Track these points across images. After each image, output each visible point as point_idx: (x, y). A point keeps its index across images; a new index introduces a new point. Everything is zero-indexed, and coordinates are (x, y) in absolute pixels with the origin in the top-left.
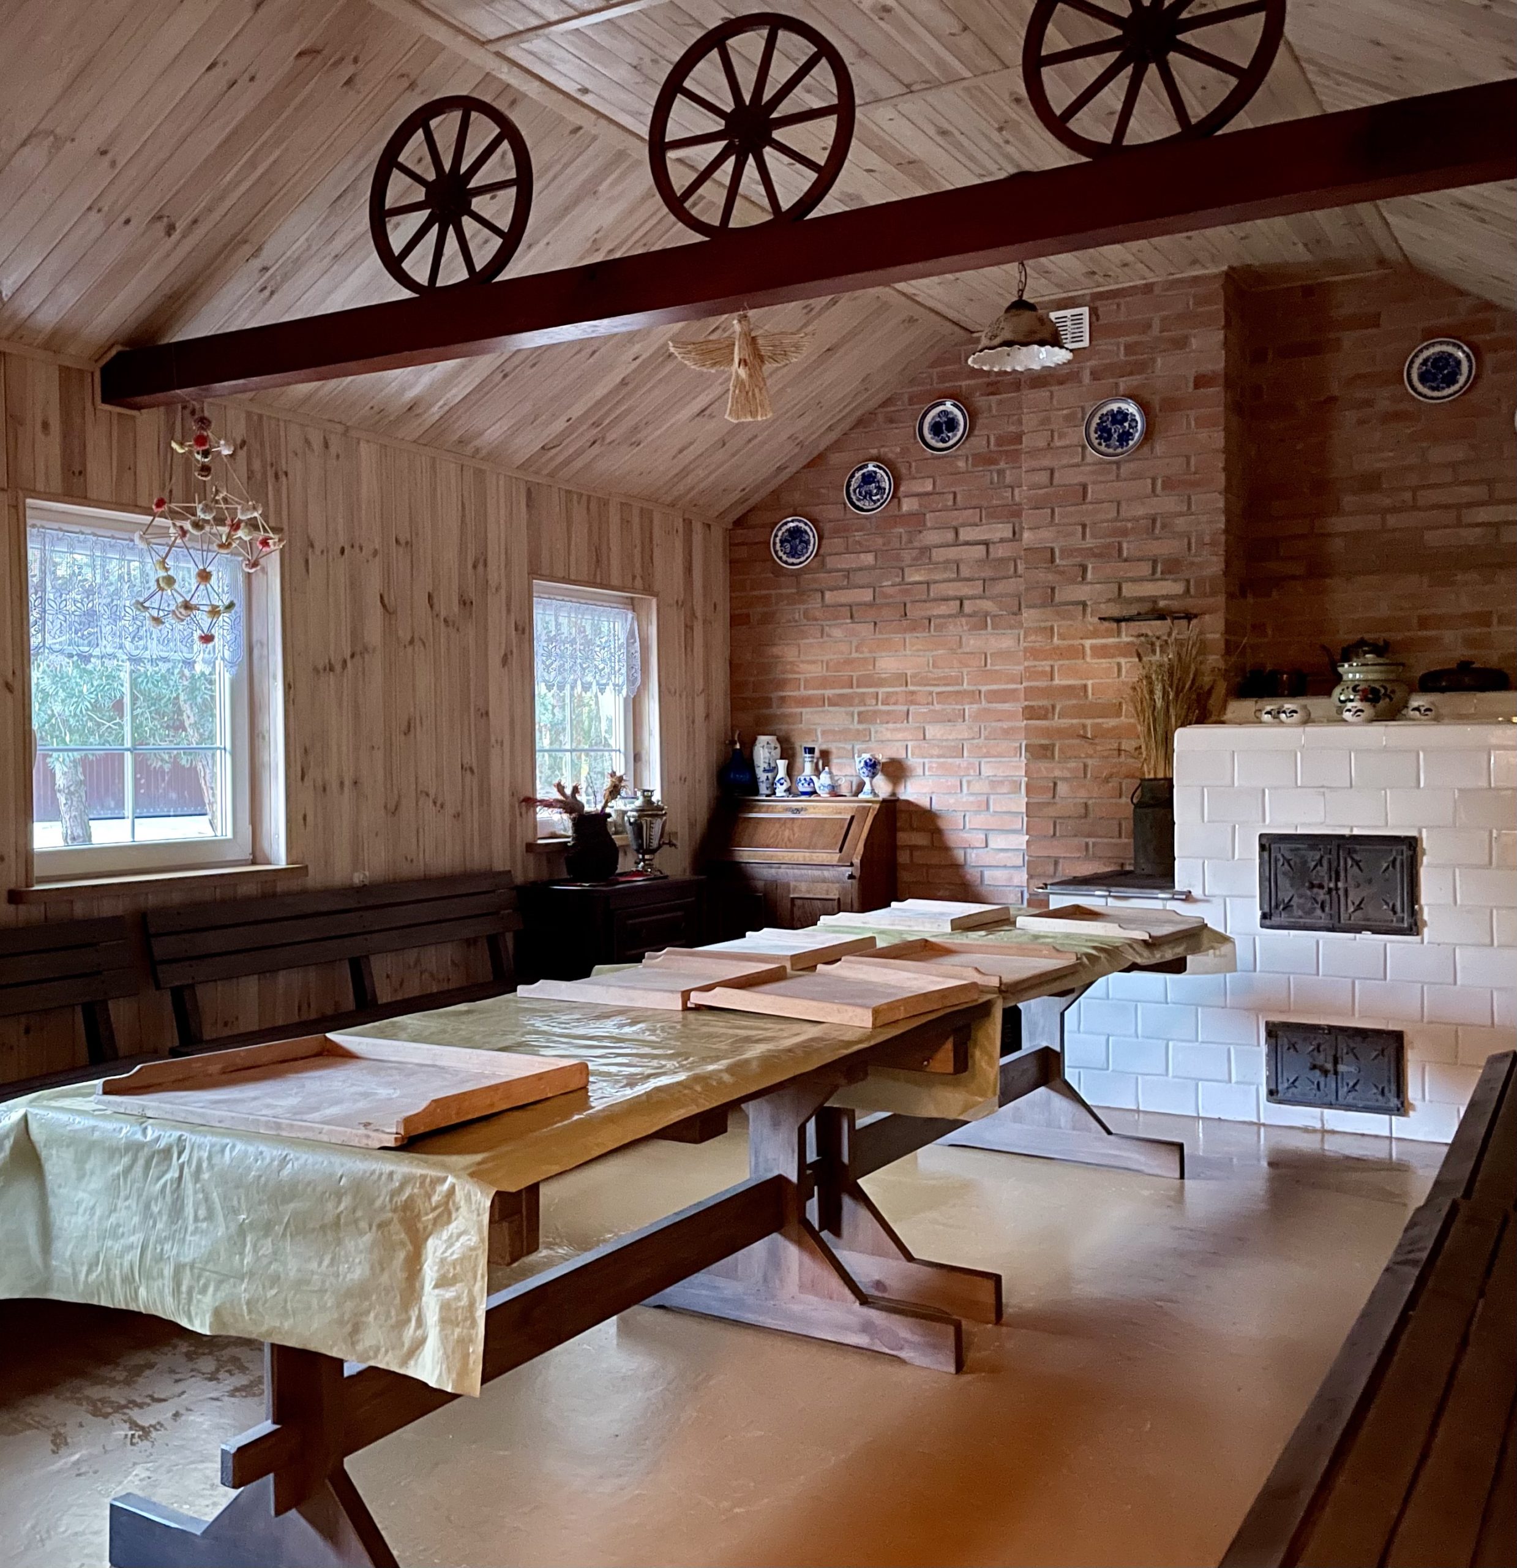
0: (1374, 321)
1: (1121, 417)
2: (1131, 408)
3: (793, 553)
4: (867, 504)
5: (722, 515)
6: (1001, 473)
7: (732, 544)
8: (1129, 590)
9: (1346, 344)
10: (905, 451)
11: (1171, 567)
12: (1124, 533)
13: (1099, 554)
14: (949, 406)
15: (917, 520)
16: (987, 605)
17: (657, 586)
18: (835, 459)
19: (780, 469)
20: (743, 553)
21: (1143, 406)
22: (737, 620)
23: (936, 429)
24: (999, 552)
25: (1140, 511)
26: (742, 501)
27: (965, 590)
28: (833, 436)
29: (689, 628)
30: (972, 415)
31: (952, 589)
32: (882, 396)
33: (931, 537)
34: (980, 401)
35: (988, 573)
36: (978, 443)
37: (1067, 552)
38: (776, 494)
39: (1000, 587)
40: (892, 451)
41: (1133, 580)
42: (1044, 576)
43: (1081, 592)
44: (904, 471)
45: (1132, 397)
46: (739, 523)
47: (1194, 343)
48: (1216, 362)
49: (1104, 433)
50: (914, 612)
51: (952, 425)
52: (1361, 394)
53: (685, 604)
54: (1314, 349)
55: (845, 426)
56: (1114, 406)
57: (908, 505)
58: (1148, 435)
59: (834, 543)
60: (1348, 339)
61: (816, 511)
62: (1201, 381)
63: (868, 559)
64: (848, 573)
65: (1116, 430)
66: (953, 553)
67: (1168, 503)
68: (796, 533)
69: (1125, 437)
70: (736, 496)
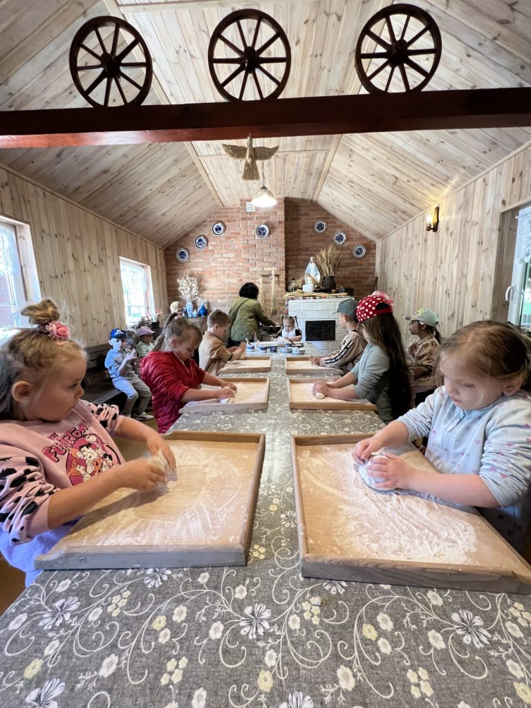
0: (308, 215)
1: (263, 229)
2: (266, 227)
3: (182, 258)
4: (200, 247)
5: (163, 247)
6: (232, 241)
7: (165, 255)
8: (266, 269)
9: (303, 219)
10: (209, 234)
11: (275, 264)
12: (264, 256)
13: (259, 260)
14: (220, 224)
15: (213, 251)
16: (230, 272)
17: (150, 263)
18: (191, 235)
19: (179, 236)
20: (168, 257)
21: (268, 227)
22: (168, 274)
23: (217, 229)
24: (232, 260)
25: (267, 251)
26: (168, 243)
27: (225, 269)
28: (191, 229)
29: (158, 275)
30: (225, 227)
31: (221, 268)
32: (202, 220)
33: (216, 256)
34: (227, 224)
35: (230, 265)
36: (227, 233)
37: (252, 260)
38: (176, 242)
39: (233, 268)
40: (206, 234)
41: (267, 267)
42: (247, 265)
43: (255, 269)
44: (209, 239)
45: (266, 224)
46: (167, 249)
47: (278, 214)
48: (283, 219)
49: (260, 233)
50: (214, 274)
51: (220, 229)
52: (306, 230)
53: (156, 268)
54: (296, 219)
55: (193, 227)
56: (261, 226)
57: (210, 248)
58: (269, 234)
59: (192, 256)
60: (303, 218)
61: (188, 247)
62: (280, 222)
63: (201, 260)
64: (196, 263)
65: (262, 232)
66: (222, 260)
67: (273, 250)
68: (182, 253)
69: (264, 234)
70: (167, 241)
